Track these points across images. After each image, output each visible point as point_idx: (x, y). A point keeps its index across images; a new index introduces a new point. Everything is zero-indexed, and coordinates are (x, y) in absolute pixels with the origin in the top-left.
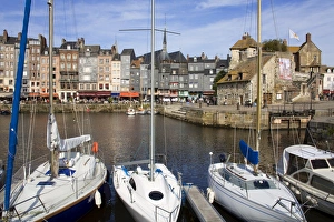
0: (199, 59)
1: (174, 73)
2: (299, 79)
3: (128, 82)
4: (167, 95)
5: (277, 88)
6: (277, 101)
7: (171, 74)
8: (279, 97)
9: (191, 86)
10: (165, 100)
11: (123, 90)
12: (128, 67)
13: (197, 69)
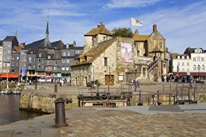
0: (71, 47)
1: (49, 57)
2: (142, 63)
3: (9, 65)
4: (42, 76)
5: (118, 70)
6: (119, 82)
7: (47, 59)
8: (121, 78)
9: (63, 69)
10: (41, 80)
11: (4, 71)
12: (9, 52)
13: (69, 55)
